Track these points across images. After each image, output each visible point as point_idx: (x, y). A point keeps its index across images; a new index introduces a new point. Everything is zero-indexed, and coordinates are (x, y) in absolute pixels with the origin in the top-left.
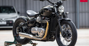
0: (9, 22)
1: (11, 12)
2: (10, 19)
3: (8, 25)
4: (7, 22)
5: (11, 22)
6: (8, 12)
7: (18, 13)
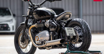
0: (3, 25)
1: (6, 15)
2: (4, 22)
3: (2, 29)
4: (1, 26)
5: (5, 26)
6: (3, 15)
7: (14, 15)
